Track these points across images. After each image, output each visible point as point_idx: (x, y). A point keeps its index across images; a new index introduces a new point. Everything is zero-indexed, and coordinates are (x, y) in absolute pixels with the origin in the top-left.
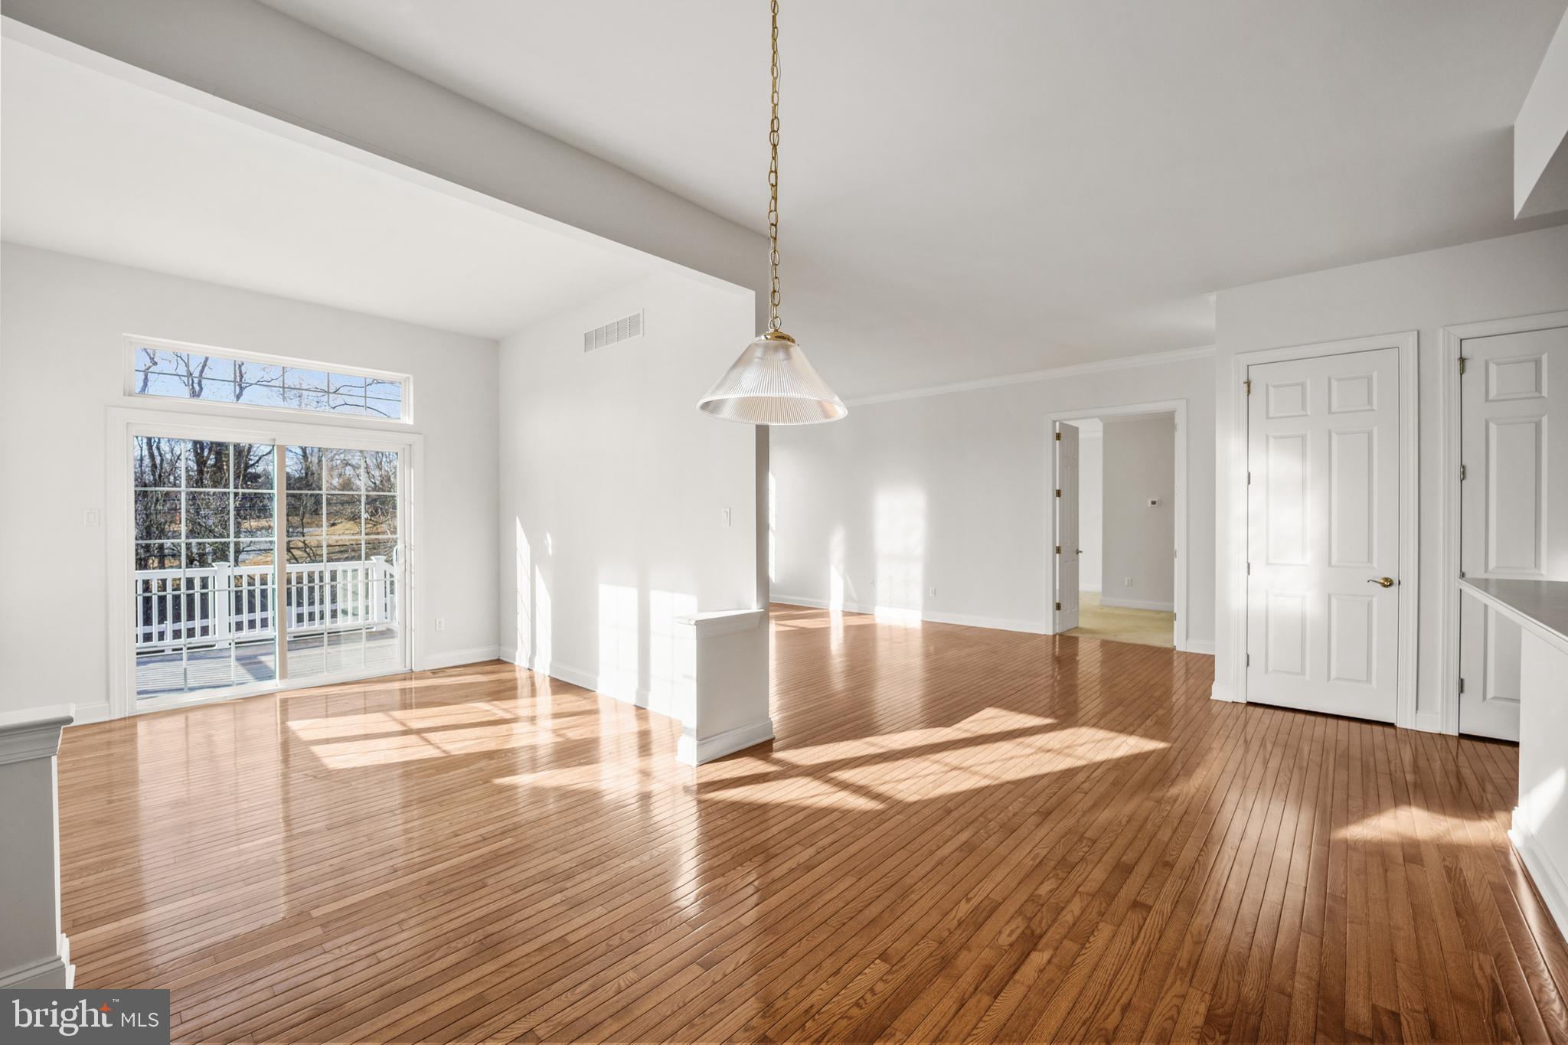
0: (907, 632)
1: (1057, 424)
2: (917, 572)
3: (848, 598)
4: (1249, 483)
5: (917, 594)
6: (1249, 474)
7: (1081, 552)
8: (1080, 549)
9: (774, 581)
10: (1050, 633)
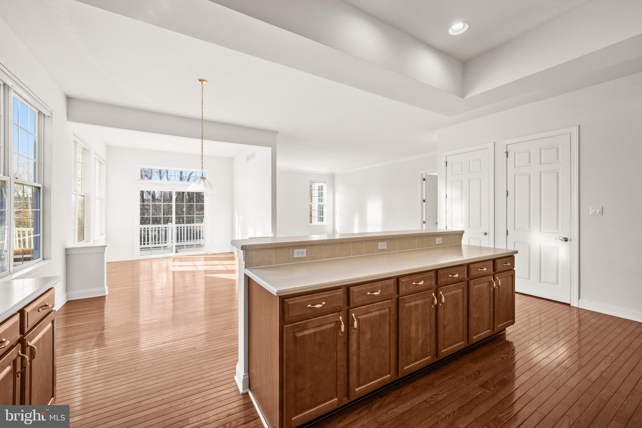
1: (424, 175)
4: (446, 198)
6: (446, 195)
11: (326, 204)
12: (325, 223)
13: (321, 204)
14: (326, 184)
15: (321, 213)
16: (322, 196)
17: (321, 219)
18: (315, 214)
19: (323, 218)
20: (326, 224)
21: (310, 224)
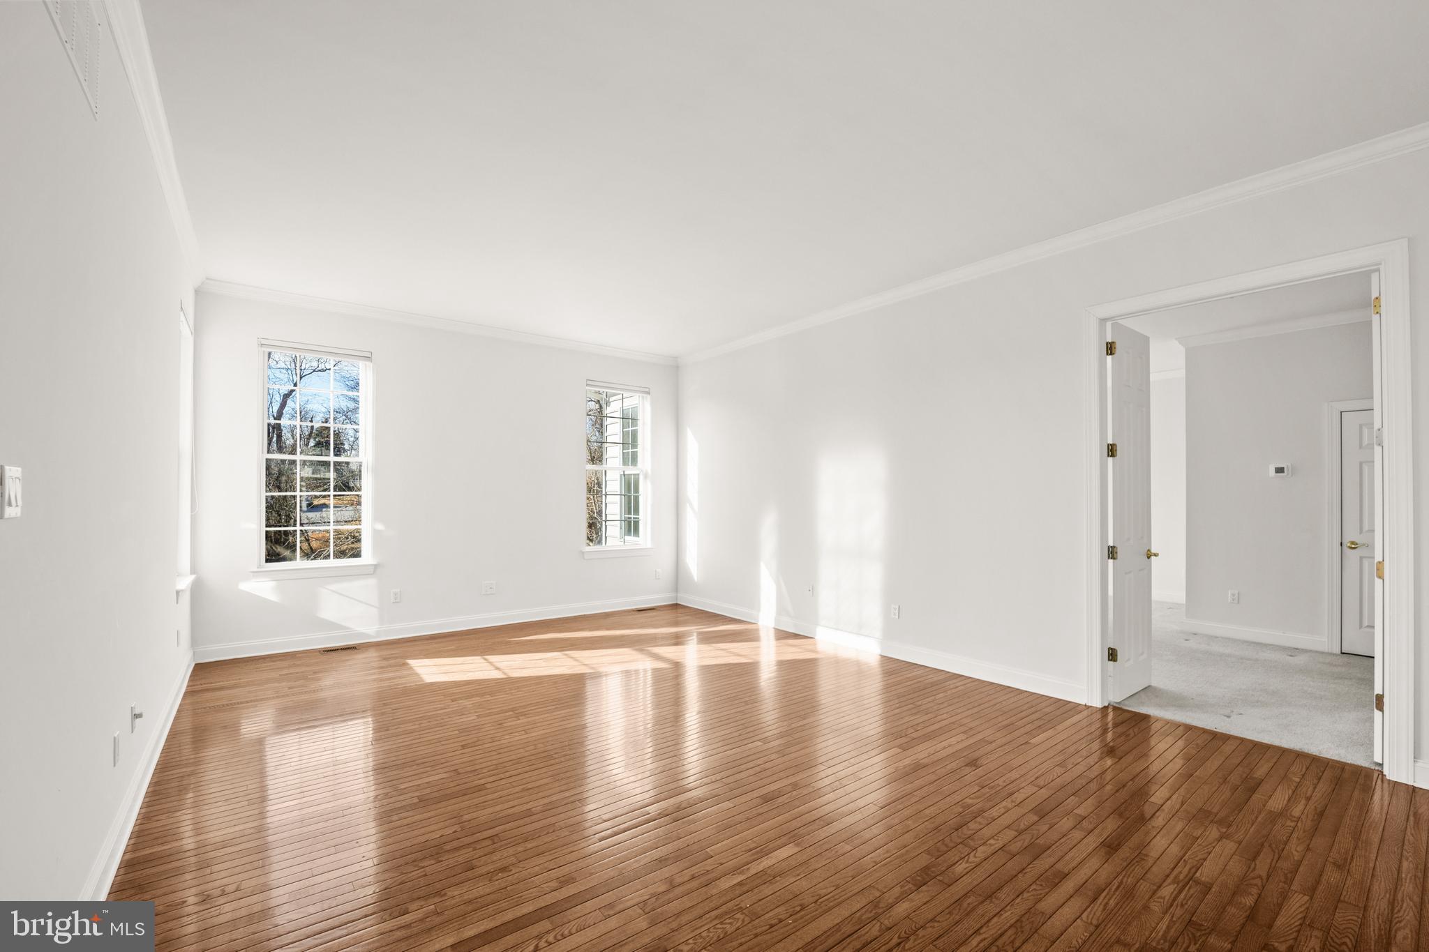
0: (859, 670)
1: (1109, 324)
2: (874, 576)
3: (781, 611)
5: (873, 612)
7: (1156, 555)
8: (1153, 551)
9: (696, 578)
10: (1098, 703)
11: (649, 472)
12: (644, 539)
13: (630, 470)
14: (649, 397)
15: (631, 505)
16: (634, 444)
17: (632, 527)
18: (613, 508)
19: (637, 523)
20: (649, 545)
21: (593, 548)
